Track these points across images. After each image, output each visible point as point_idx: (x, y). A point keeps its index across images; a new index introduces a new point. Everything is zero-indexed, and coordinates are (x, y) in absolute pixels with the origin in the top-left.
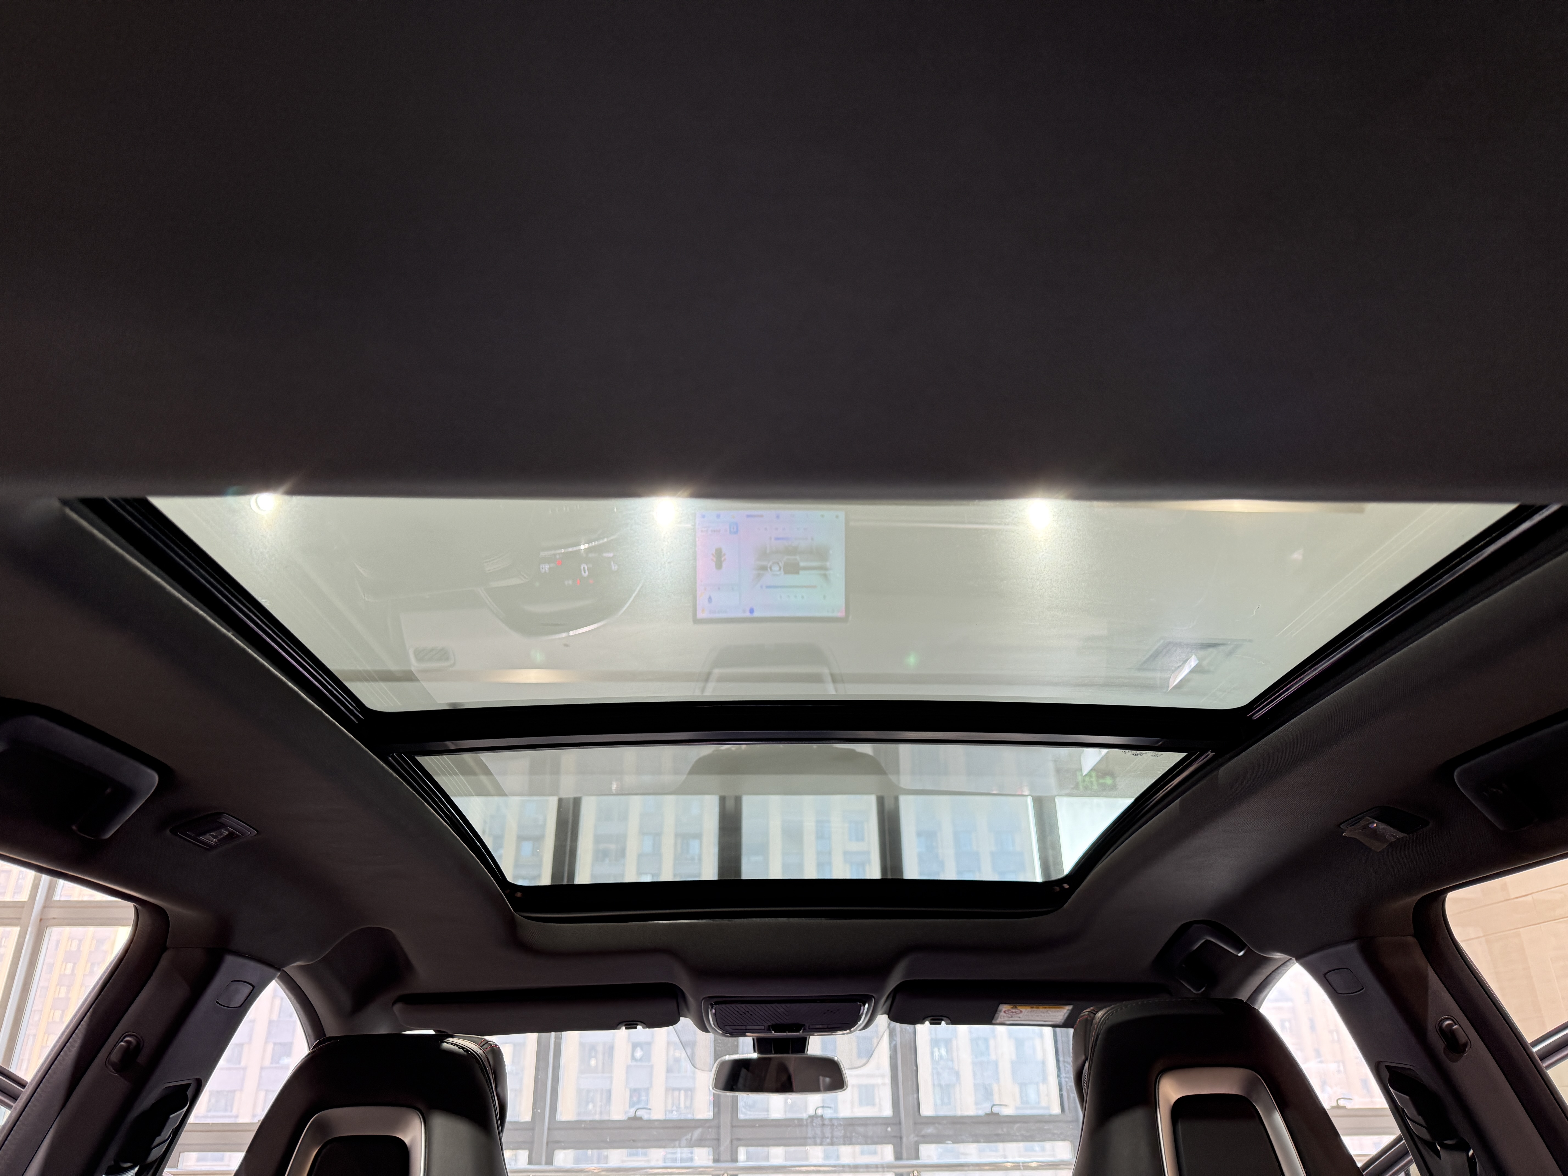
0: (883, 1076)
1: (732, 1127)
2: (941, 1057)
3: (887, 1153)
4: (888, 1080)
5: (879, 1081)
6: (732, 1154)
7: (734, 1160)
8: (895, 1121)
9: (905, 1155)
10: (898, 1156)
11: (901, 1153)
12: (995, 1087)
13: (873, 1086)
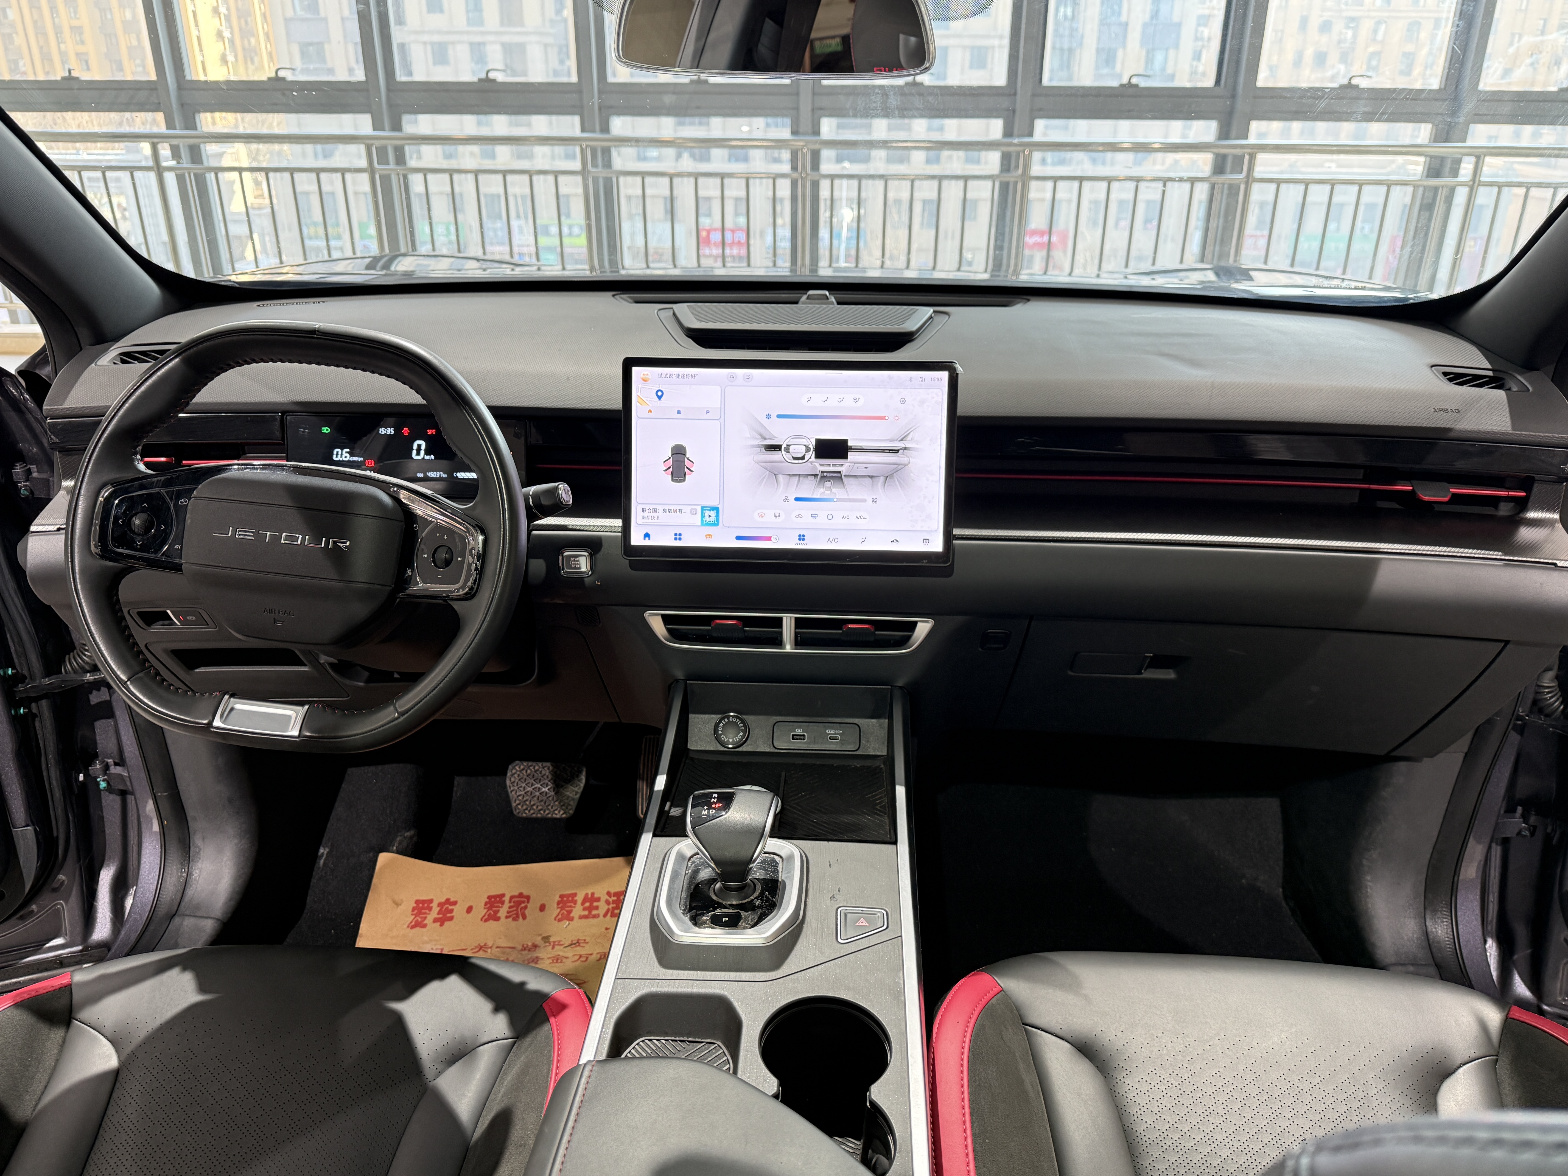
0: (1001, 37)
1: (814, 94)
2: (1065, 17)
3: (995, 128)
4: (1006, 42)
5: (996, 42)
6: (813, 127)
7: (816, 132)
8: (1010, 91)
9: (1016, 132)
10: (1008, 132)
11: (1012, 128)
12: (1120, 53)
13: (986, 48)
